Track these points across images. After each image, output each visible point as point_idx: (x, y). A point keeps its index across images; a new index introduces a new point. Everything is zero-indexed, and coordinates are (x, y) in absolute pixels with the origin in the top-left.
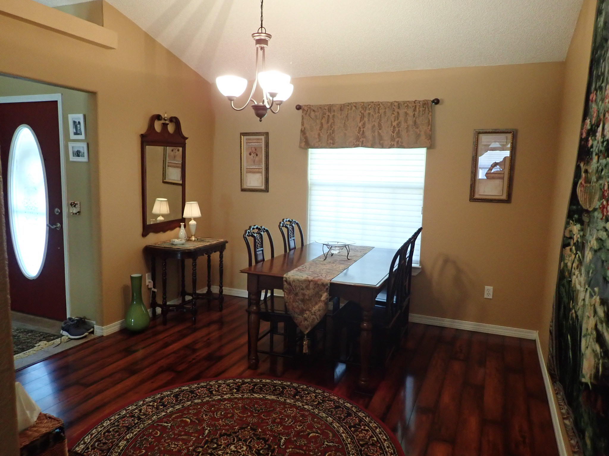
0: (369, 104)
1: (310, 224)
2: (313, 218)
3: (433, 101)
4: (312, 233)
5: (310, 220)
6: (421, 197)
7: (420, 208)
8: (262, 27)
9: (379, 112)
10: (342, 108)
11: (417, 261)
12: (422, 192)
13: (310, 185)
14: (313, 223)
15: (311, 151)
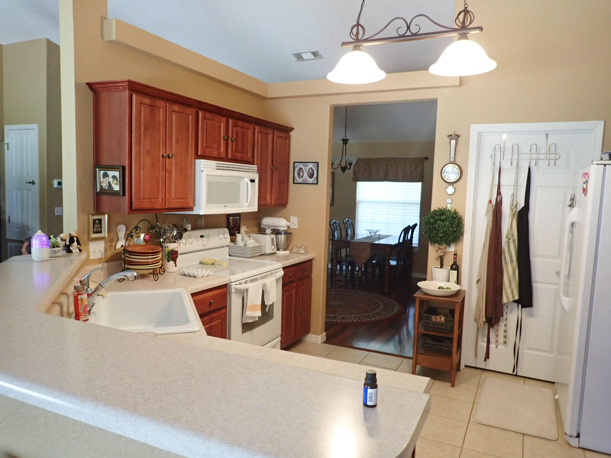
0: (391, 158)
1: (357, 224)
2: (359, 220)
3: (425, 158)
4: (359, 229)
5: (357, 222)
6: (419, 208)
7: (419, 214)
8: (345, 136)
9: (396, 163)
10: (377, 160)
11: (416, 243)
12: (419, 205)
13: (358, 202)
14: (359, 223)
15: (358, 183)
